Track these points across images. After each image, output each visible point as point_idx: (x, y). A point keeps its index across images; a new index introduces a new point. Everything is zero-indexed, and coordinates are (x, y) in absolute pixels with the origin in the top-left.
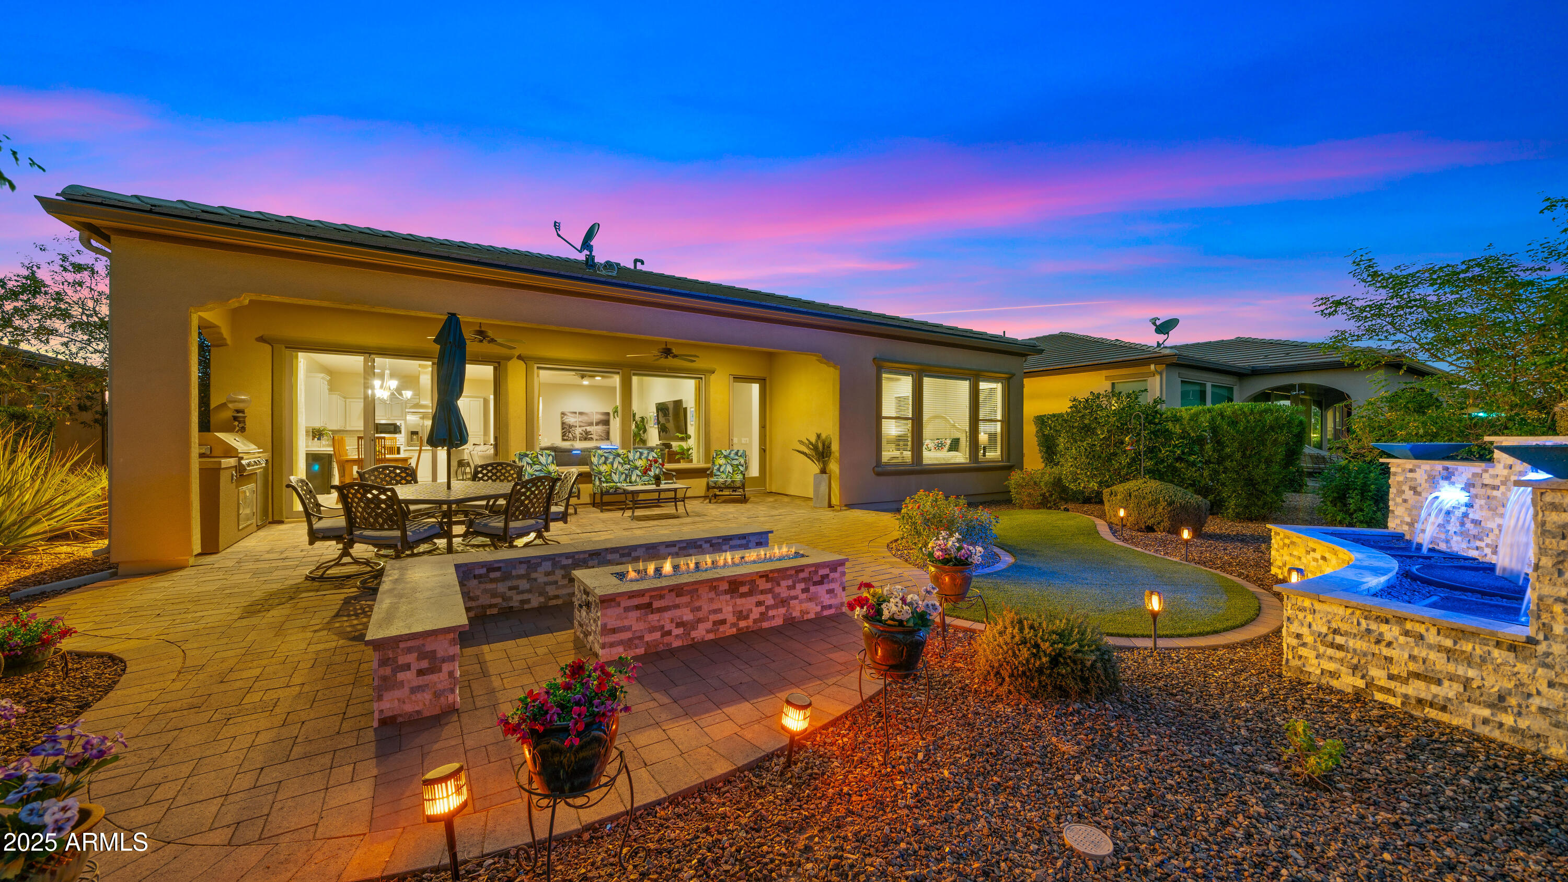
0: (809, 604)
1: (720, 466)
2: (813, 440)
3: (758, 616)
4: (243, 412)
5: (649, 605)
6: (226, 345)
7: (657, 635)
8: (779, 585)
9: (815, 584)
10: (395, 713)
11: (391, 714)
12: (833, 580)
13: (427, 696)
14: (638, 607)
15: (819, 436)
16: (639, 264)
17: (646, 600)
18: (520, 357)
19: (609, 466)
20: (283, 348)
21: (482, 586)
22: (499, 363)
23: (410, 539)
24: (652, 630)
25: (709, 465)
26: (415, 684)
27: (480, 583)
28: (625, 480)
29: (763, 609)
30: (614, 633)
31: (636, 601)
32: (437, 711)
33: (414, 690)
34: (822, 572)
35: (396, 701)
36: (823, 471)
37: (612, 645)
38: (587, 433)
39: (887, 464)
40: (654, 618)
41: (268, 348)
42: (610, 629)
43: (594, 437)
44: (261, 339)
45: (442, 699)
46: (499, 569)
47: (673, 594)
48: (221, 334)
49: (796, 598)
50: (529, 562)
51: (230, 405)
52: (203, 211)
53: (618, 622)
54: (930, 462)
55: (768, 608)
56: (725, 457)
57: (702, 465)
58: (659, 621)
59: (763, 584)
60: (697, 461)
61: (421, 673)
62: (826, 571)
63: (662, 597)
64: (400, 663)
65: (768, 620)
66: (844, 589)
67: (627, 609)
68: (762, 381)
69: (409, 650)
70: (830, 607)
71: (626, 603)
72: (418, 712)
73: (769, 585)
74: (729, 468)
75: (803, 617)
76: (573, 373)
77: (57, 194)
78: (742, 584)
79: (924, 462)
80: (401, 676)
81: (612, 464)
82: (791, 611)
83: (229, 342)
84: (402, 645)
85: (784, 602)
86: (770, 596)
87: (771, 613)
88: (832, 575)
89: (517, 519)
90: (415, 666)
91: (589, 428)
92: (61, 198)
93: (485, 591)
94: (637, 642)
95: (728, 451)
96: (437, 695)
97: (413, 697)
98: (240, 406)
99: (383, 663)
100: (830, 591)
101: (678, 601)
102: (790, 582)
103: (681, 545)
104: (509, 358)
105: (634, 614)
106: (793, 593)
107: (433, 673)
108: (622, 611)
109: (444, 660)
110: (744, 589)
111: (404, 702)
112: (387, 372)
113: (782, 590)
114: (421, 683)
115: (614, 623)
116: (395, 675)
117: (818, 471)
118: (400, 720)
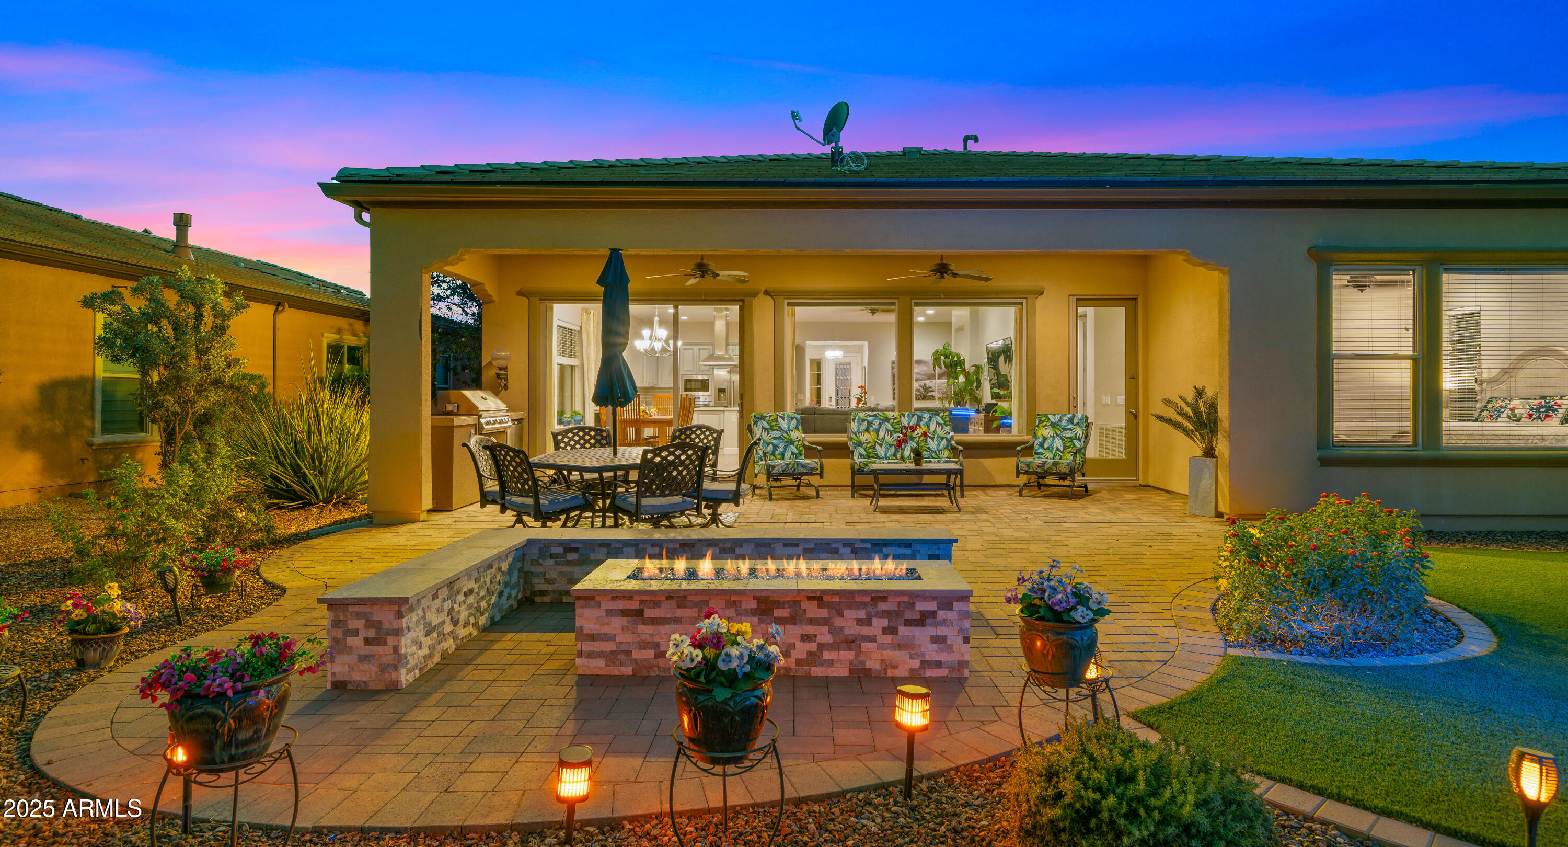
0: (898, 653)
1: (1045, 439)
2: (1190, 396)
3: (804, 656)
4: (505, 369)
5: (639, 613)
6: (494, 301)
7: (650, 654)
8: (841, 615)
9: (909, 623)
10: (346, 679)
11: (342, 679)
12: (943, 622)
13: (373, 668)
14: (624, 613)
15: (1200, 393)
16: (971, 143)
17: (634, 605)
18: (766, 293)
19: (873, 434)
20: (538, 301)
21: (559, 568)
22: (743, 301)
23: (543, 509)
24: (643, 645)
25: (1029, 437)
26: (363, 652)
27: (556, 564)
28: (895, 455)
29: (813, 646)
30: (593, 640)
31: (621, 605)
32: (381, 686)
33: (363, 658)
34: (921, 606)
35: (347, 667)
36: (1209, 453)
37: (590, 655)
38: (926, 389)
39: (1345, 445)
40: (645, 631)
41: (525, 300)
42: (589, 635)
43: (937, 394)
44: (520, 293)
45: (387, 675)
46: (576, 550)
47: (673, 603)
48: (486, 290)
49: (872, 639)
50: (609, 545)
51: (494, 363)
52: (438, 173)
53: (598, 627)
54: (1455, 443)
55: (821, 646)
56: (1053, 425)
57: (1023, 437)
58: (652, 635)
59: (812, 610)
60: (1016, 432)
61: (367, 641)
62: (931, 606)
63: (657, 605)
64: (350, 627)
65: (822, 665)
66: (966, 640)
67: (610, 613)
68: (1131, 302)
69: (358, 615)
70: (938, 664)
71: (607, 604)
72: (365, 683)
73: (824, 613)
74: (1058, 443)
75: (885, 670)
76: (863, 307)
77: (333, 179)
78: (779, 604)
79: (1445, 443)
80: (350, 641)
81: (877, 431)
82: (862, 658)
83: (495, 297)
84: (351, 609)
85: (851, 643)
86: (825, 629)
87: (826, 655)
88: (941, 614)
89: (653, 495)
90: (363, 634)
91: (929, 383)
92: (335, 182)
93: (561, 574)
94: (622, 657)
95: (1058, 416)
96: (383, 669)
97: (361, 666)
98: (502, 363)
99: (336, 623)
100: (939, 640)
101: (679, 613)
102: (862, 614)
103: (807, 546)
104: (754, 295)
105: (619, 621)
106: (866, 631)
107: (378, 644)
108: (604, 614)
109: (388, 634)
110: (779, 613)
111: (353, 669)
112: (656, 319)
113: (848, 623)
114: (367, 653)
115: (592, 627)
116: (345, 639)
117: (1199, 453)
118: (349, 687)
